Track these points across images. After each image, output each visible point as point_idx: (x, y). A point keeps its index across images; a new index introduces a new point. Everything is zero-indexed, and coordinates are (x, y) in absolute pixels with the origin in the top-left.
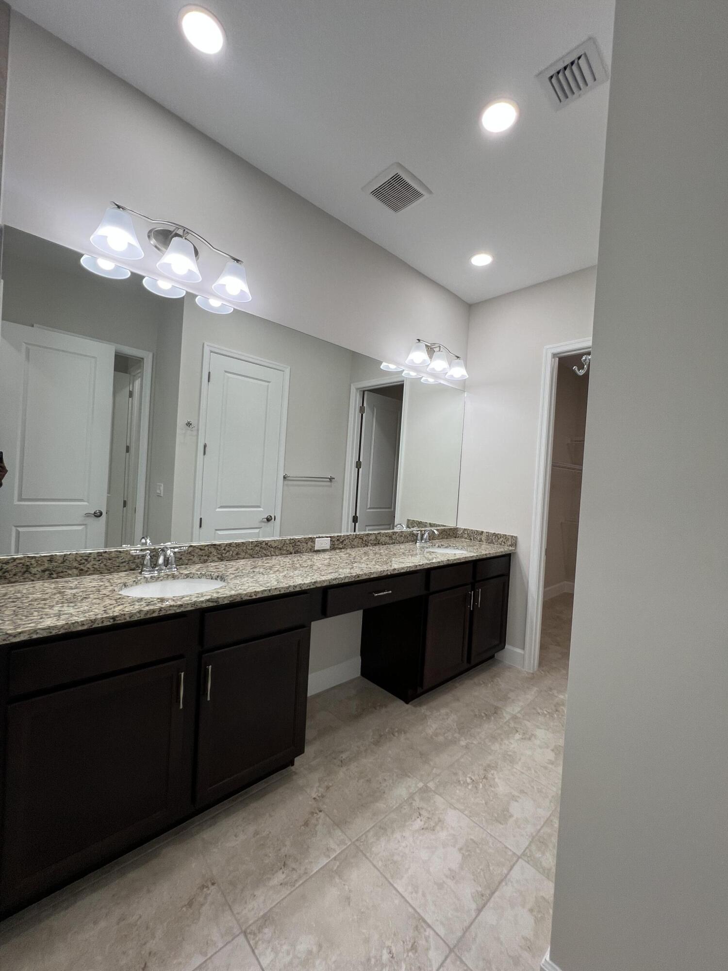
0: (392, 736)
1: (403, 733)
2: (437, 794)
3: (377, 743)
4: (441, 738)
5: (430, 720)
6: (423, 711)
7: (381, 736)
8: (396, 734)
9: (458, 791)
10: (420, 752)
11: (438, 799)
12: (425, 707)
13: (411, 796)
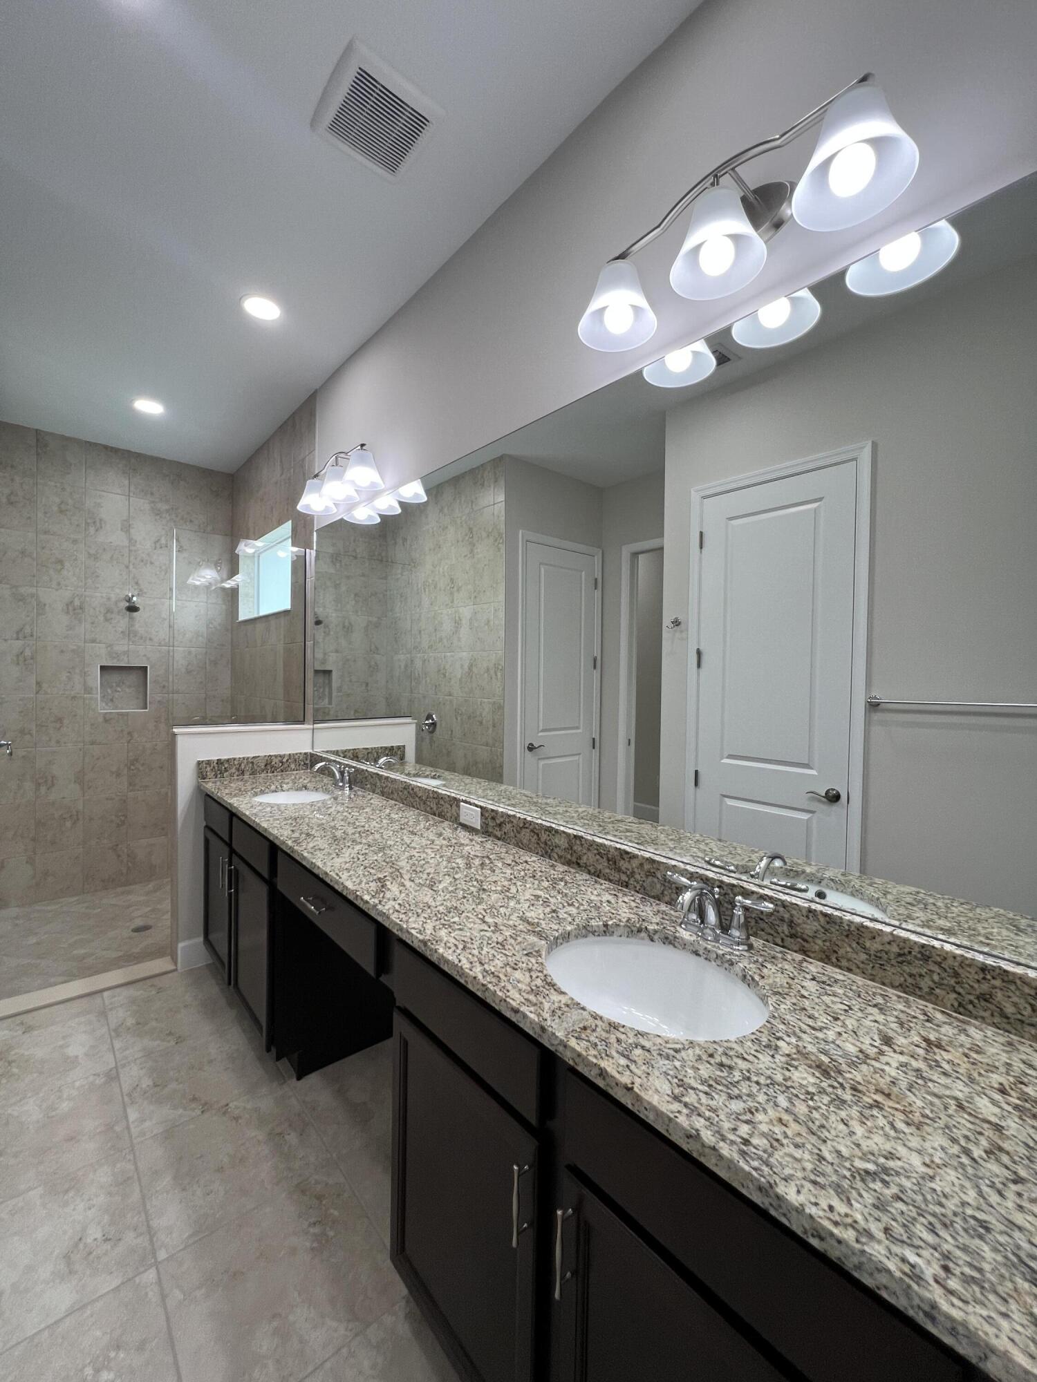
0: (313, 1220)
1: (315, 1245)
2: (123, 1283)
3: (302, 1189)
4: (264, 1343)
5: (342, 1331)
6: (388, 1320)
7: (319, 1198)
8: (316, 1230)
9: (98, 1333)
10: (242, 1273)
11: (107, 1283)
12: (404, 1329)
13: (151, 1233)
